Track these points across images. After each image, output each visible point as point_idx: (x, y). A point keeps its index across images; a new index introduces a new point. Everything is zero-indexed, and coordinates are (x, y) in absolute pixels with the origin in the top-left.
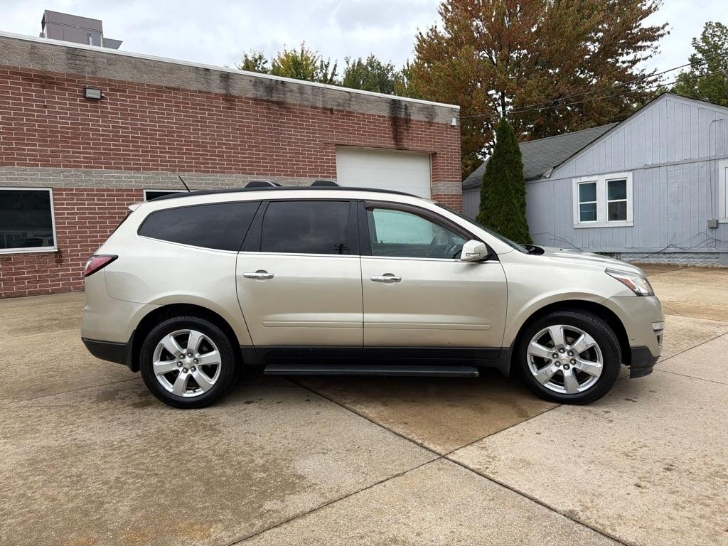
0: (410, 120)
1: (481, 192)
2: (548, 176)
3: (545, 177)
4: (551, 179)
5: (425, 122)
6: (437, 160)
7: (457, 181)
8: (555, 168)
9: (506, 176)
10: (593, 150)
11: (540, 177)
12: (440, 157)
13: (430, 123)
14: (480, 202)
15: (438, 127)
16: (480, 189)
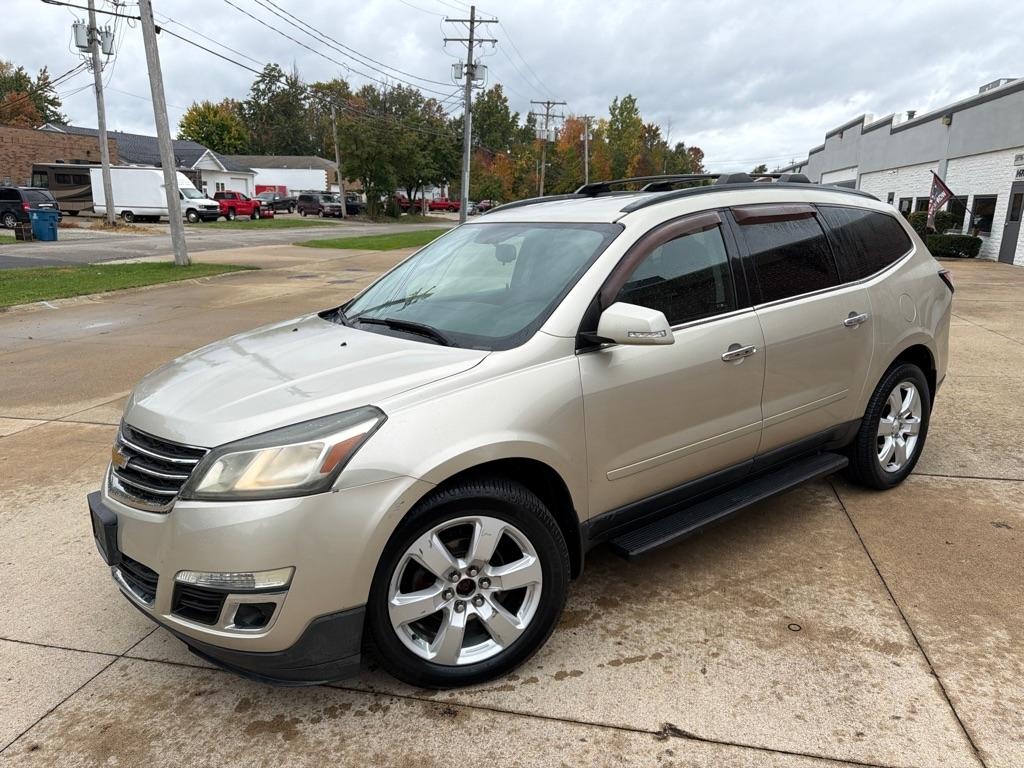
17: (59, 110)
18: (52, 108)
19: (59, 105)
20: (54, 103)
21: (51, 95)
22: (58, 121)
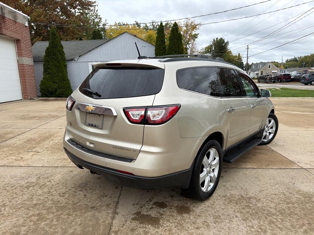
0: (5, 17)
1: (44, 65)
2: (76, 60)
3: (75, 60)
4: (78, 61)
5: (13, 20)
6: (20, 44)
7: (30, 57)
8: (79, 56)
9: (59, 58)
10: (97, 50)
11: (72, 60)
12: (22, 43)
13: (15, 22)
14: (43, 70)
15: (19, 25)
16: (43, 63)
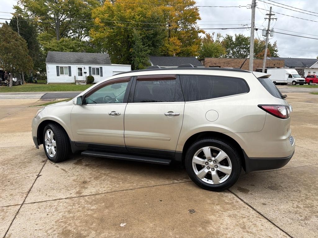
17: (277, 53)
18: (275, 52)
19: (277, 51)
20: (276, 51)
21: (276, 49)
22: (276, 56)
